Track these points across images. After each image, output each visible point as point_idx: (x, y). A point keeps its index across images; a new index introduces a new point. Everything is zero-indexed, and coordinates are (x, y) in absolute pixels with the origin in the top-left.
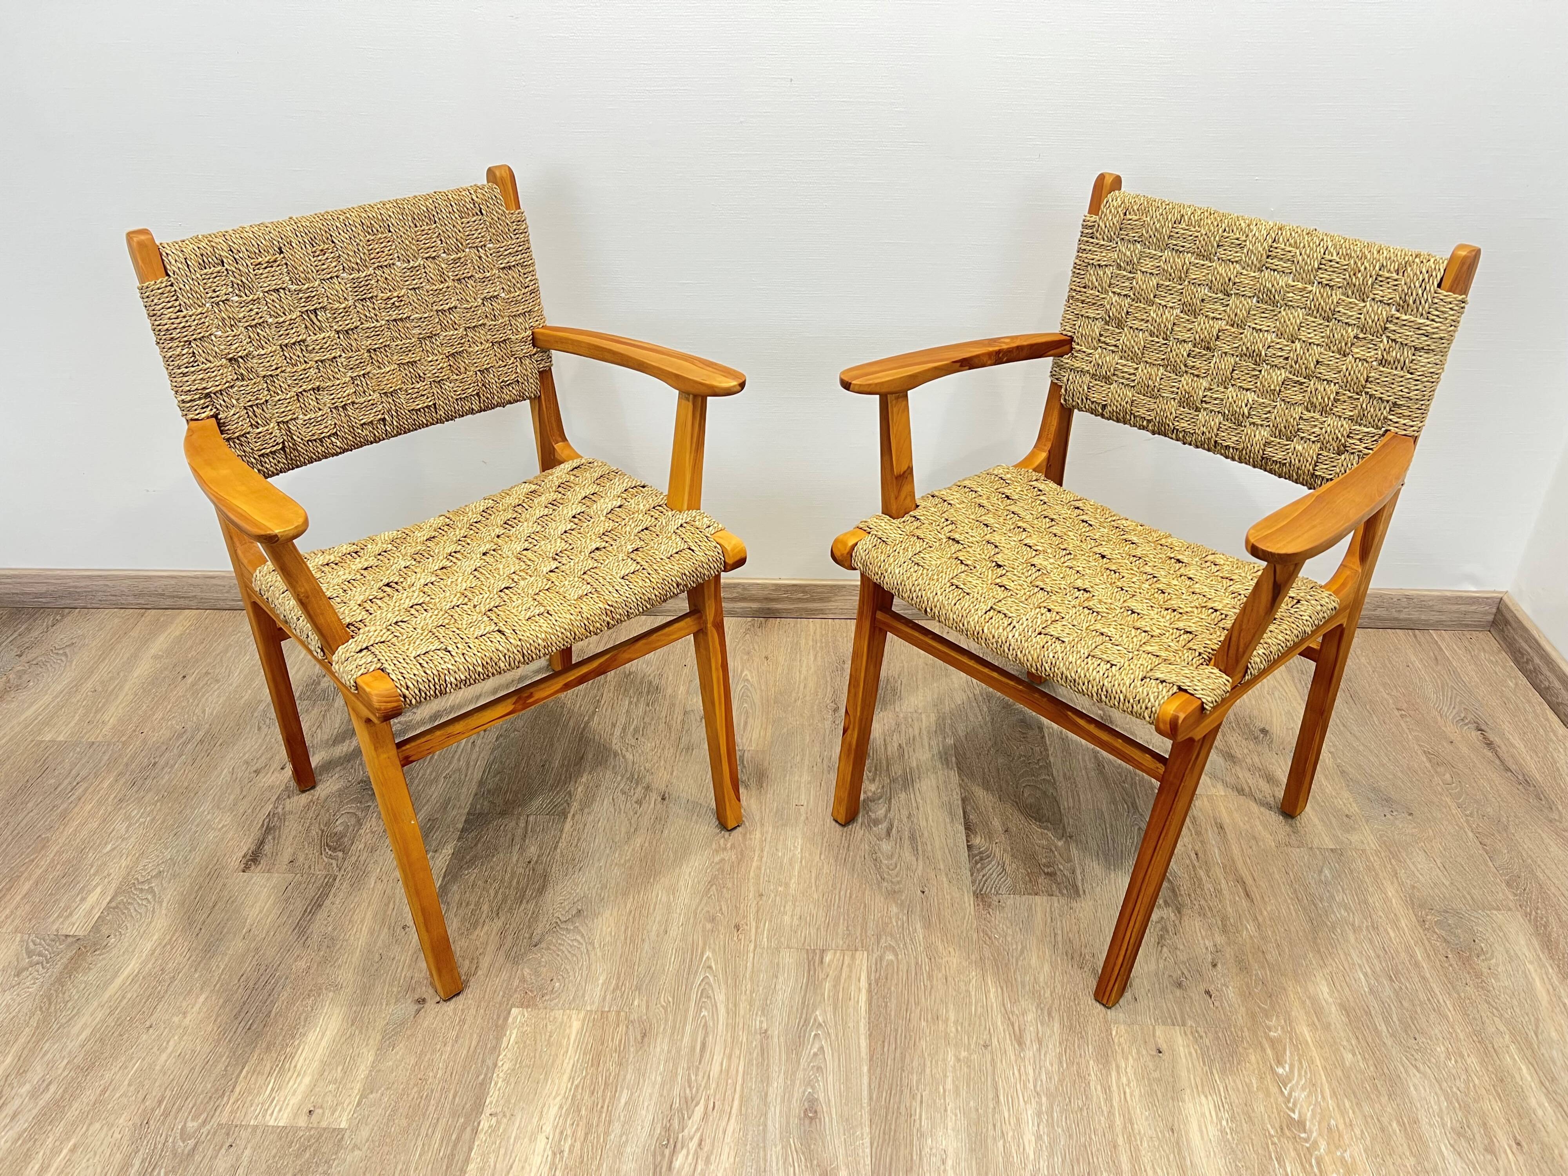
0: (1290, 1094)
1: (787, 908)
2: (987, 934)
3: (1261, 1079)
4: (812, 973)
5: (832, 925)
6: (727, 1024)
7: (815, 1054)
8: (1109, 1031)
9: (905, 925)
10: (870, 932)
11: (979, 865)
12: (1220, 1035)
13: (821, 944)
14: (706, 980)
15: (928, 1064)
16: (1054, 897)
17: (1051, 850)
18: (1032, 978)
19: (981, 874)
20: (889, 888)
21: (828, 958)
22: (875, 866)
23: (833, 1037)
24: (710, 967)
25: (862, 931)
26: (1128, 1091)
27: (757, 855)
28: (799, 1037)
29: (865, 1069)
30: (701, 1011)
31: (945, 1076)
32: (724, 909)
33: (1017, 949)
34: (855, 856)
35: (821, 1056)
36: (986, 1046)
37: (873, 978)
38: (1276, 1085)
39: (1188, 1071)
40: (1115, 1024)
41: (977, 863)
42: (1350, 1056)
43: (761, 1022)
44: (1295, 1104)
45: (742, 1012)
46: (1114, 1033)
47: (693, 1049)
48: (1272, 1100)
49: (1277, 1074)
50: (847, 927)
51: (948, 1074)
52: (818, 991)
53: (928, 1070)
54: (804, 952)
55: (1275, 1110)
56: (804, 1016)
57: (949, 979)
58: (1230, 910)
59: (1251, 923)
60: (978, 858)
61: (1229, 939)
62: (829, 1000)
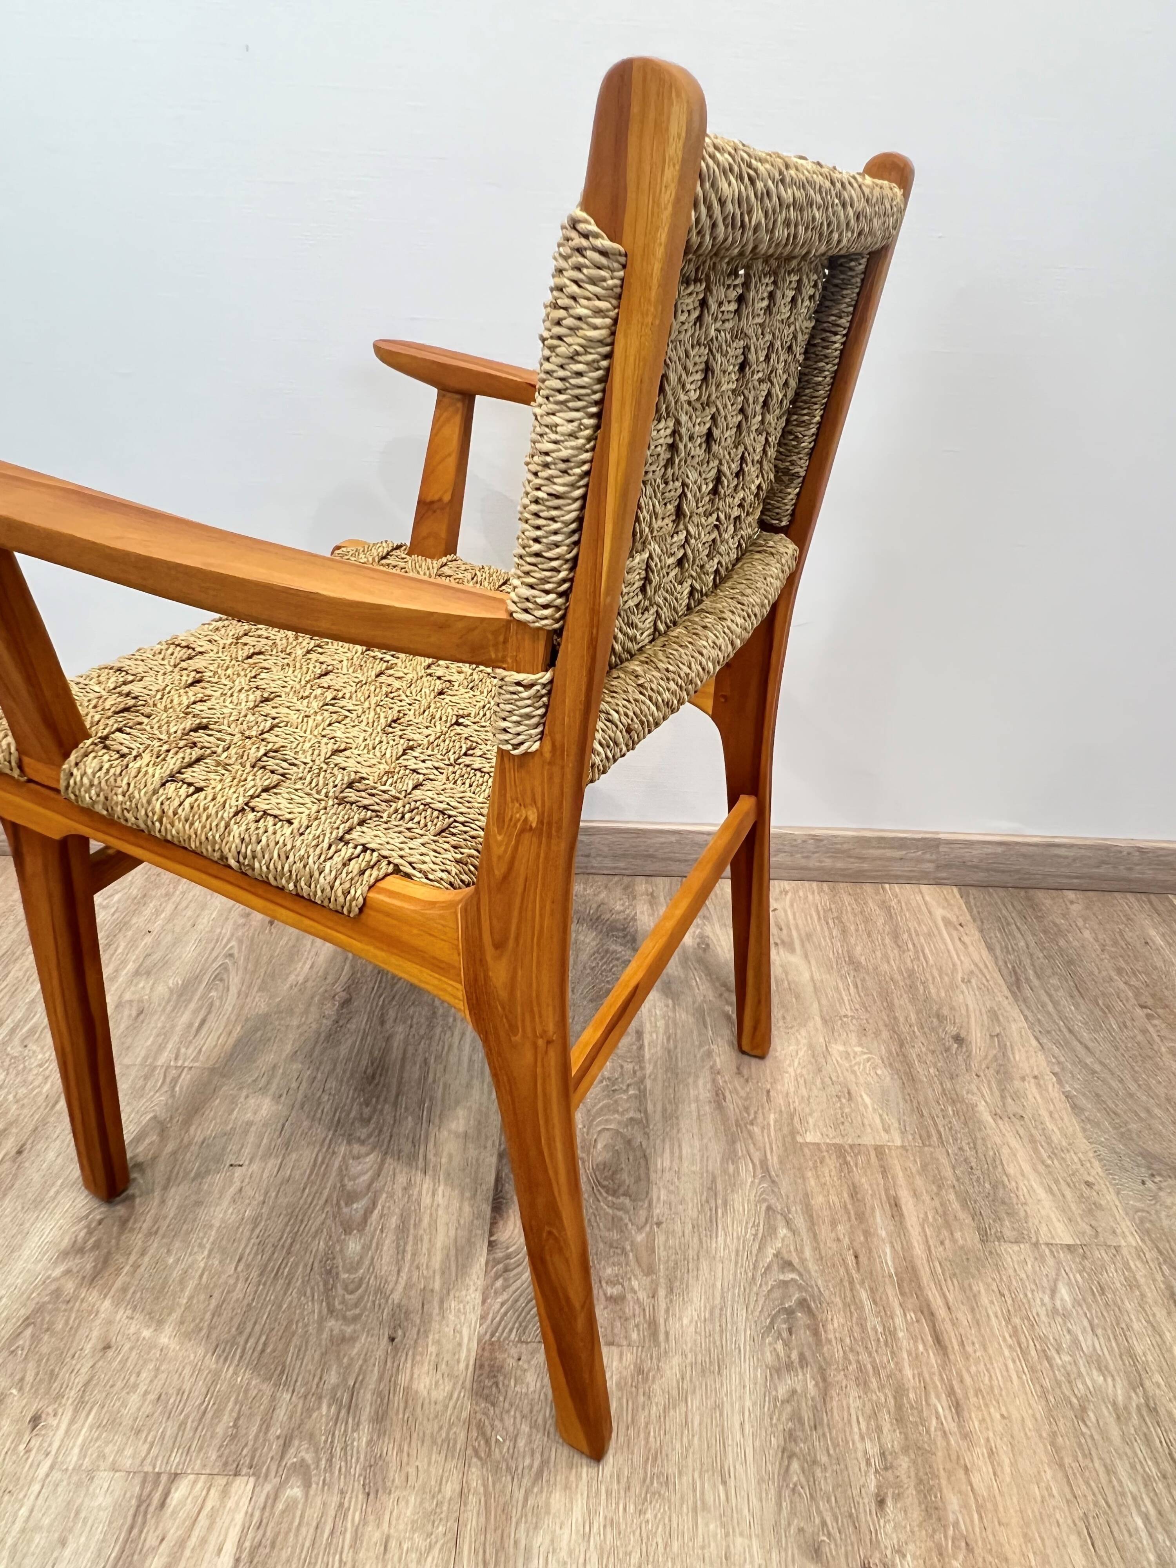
1: (144, 1375)
2: (484, 1433)
4: (135, 1531)
5: (209, 1415)
10: (275, 1431)
11: (499, 1283)
13: (175, 1461)
17: (621, 1252)
19: (500, 1300)
20: (336, 1332)
21: (179, 1493)
22: (325, 1286)
25: (260, 1428)
27: (131, 1262)
32: (29, 1378)
33: (531, 1467)
34: (297, 1265)
37: (250, 1541)
41: (497, 1277)
50: (236, 1421)
54: (138, 1480)
57: (393, 1544)
58: (908, 1372)
59: (945, 1404)
60: (501, 1266)
61: (906, 1438)
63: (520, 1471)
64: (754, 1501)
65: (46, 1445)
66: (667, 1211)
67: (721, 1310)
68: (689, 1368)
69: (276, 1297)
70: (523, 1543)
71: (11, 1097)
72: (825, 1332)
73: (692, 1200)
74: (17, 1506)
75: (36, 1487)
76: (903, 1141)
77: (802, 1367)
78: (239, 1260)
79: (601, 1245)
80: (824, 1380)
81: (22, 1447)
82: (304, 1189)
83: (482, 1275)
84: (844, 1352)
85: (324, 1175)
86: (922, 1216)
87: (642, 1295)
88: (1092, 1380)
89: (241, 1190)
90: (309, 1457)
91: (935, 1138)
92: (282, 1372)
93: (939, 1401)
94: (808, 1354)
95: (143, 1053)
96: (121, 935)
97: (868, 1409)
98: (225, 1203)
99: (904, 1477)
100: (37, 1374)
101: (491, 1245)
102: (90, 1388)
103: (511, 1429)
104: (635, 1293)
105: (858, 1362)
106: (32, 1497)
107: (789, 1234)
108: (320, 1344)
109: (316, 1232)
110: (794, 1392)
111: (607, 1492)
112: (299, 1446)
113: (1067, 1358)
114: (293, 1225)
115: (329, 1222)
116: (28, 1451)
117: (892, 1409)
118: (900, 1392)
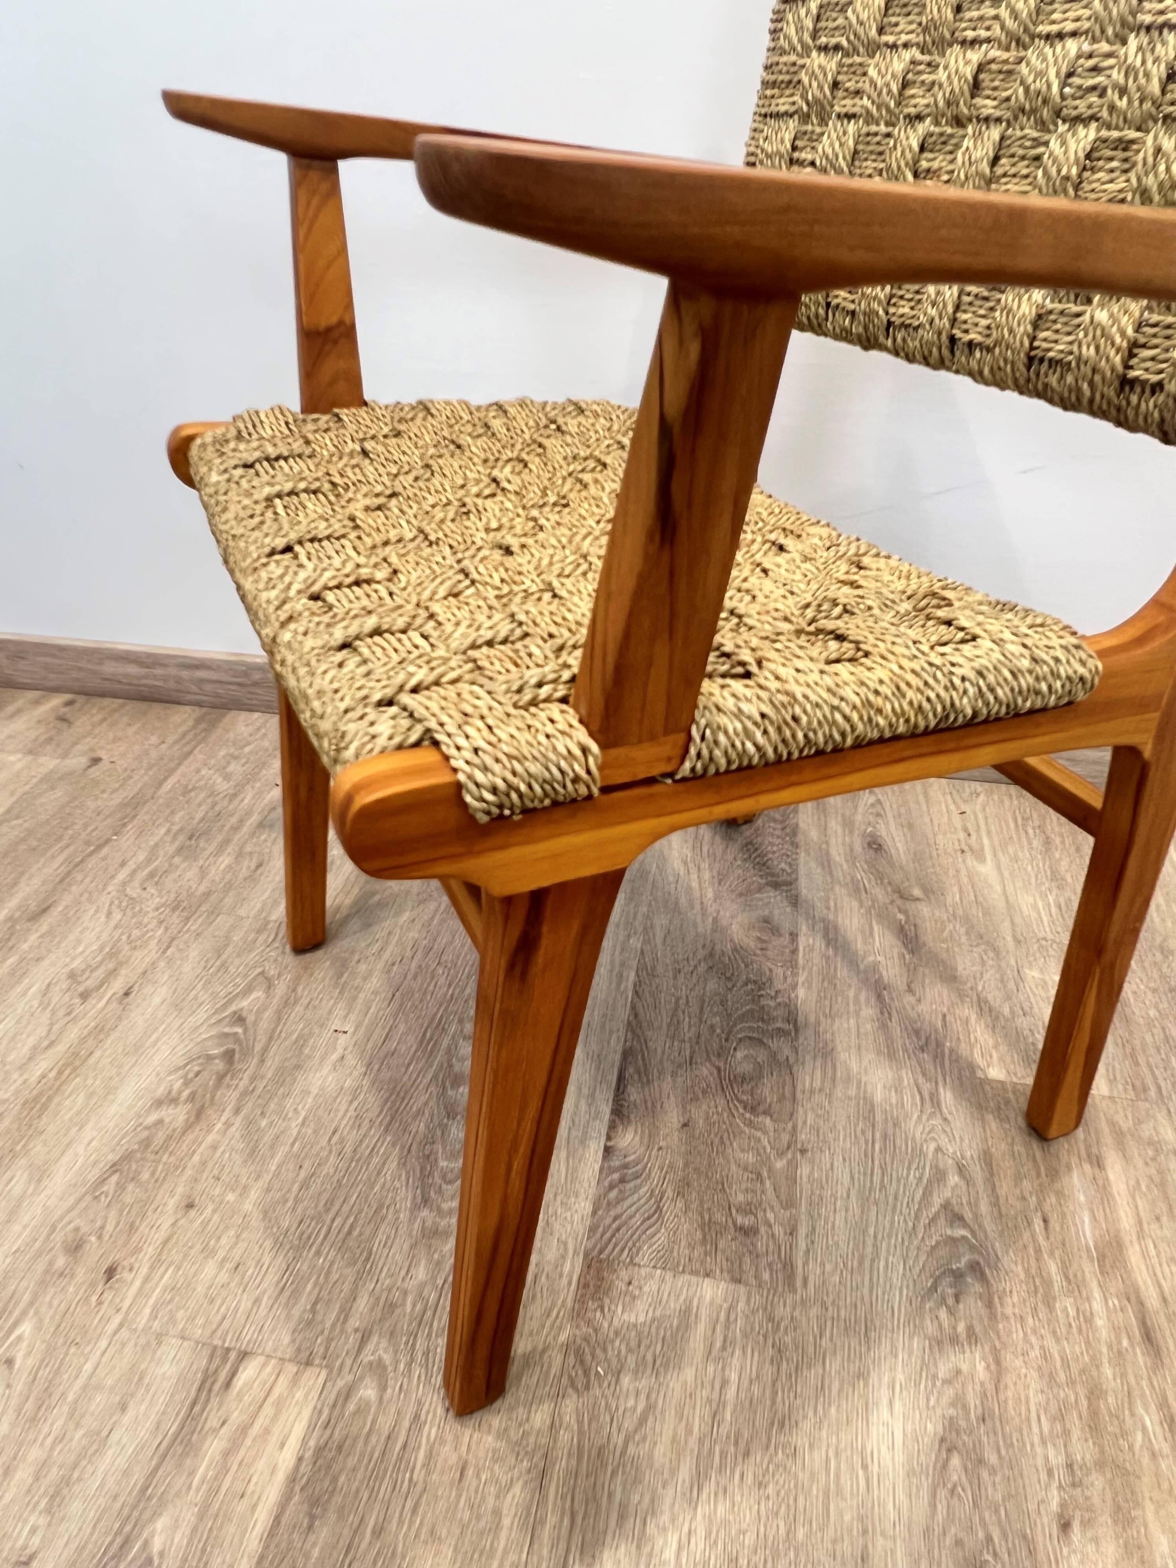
1: (224, 1241)
2: (585, 1363)
4: (197, 1409)
5: (287, 1294)
9: (429, 1313)
10: (354, 1322)
11: (613, 1194)
13: (248, 1334)
16: (739, 1290)
19: (612, 1213)
20: (429, 1223)
21: (247, 1374)
25: (338, 1316)
27: (223, 1119)
32: (110, 1226)
33: (634, 1409)
37: (313, 1443)
50: (315, 1304)
52: (188, 1462)
54: (206, 1353)
56: (128, 1528)
58: (1108, 1371)
59: (1156, 1418)
60: (617, 1176)
61: (1102, 1452)
62: (198, 1490)
63: (621, 1411)
64: (901, 1495)
65: (118, 1300)
66: (813, 1138)
67: (873, 1261)
68: (829, 1323)
69: (369, 1179)
70: (618, 1497)
71: (124, 938)
72: (1002, 1305)
73: (845, 1129)
74: (82, 1360)
75: (103, 1344)
76: (1111, 1090)
77: (970, 1344)
78: (334, 1133)
79: (734, 1167)
80: (998, 1363)
81: (94, 1298)
82: (409, 1064)
83: (594, 1183)
84: (1025, 1334)
85: (432, 1052)
86: (1132, 1182)
87: (778, 1230)
89: (343, 1057)
90: (387, 1358)
91: (1153, 1093)
92: (368, 1259)
93: (1147, 1410)
94: (978, 1329)
95: (259, 906)
96: (248, 787)
97: (1053, 1408)
98: (325, 1071)
99: (1096, 1500)
100: (118, 1223)
101: (608, 1151)
102: (170, 1245)
103: (614, 1362)
104: (770, 1226)
105: (1042, 1347)
106: (99, 1353)
107: (962, 1184)
108: (410, 1235)
109: (418, 1111)
110: (958, 1372)
111: (722, 1452)
112: (378, 1343)
114: (394, 1102)
115: (432, 1103)
116: (100, 1303)
117: (1085, 1413)
118: (1095, 1393)
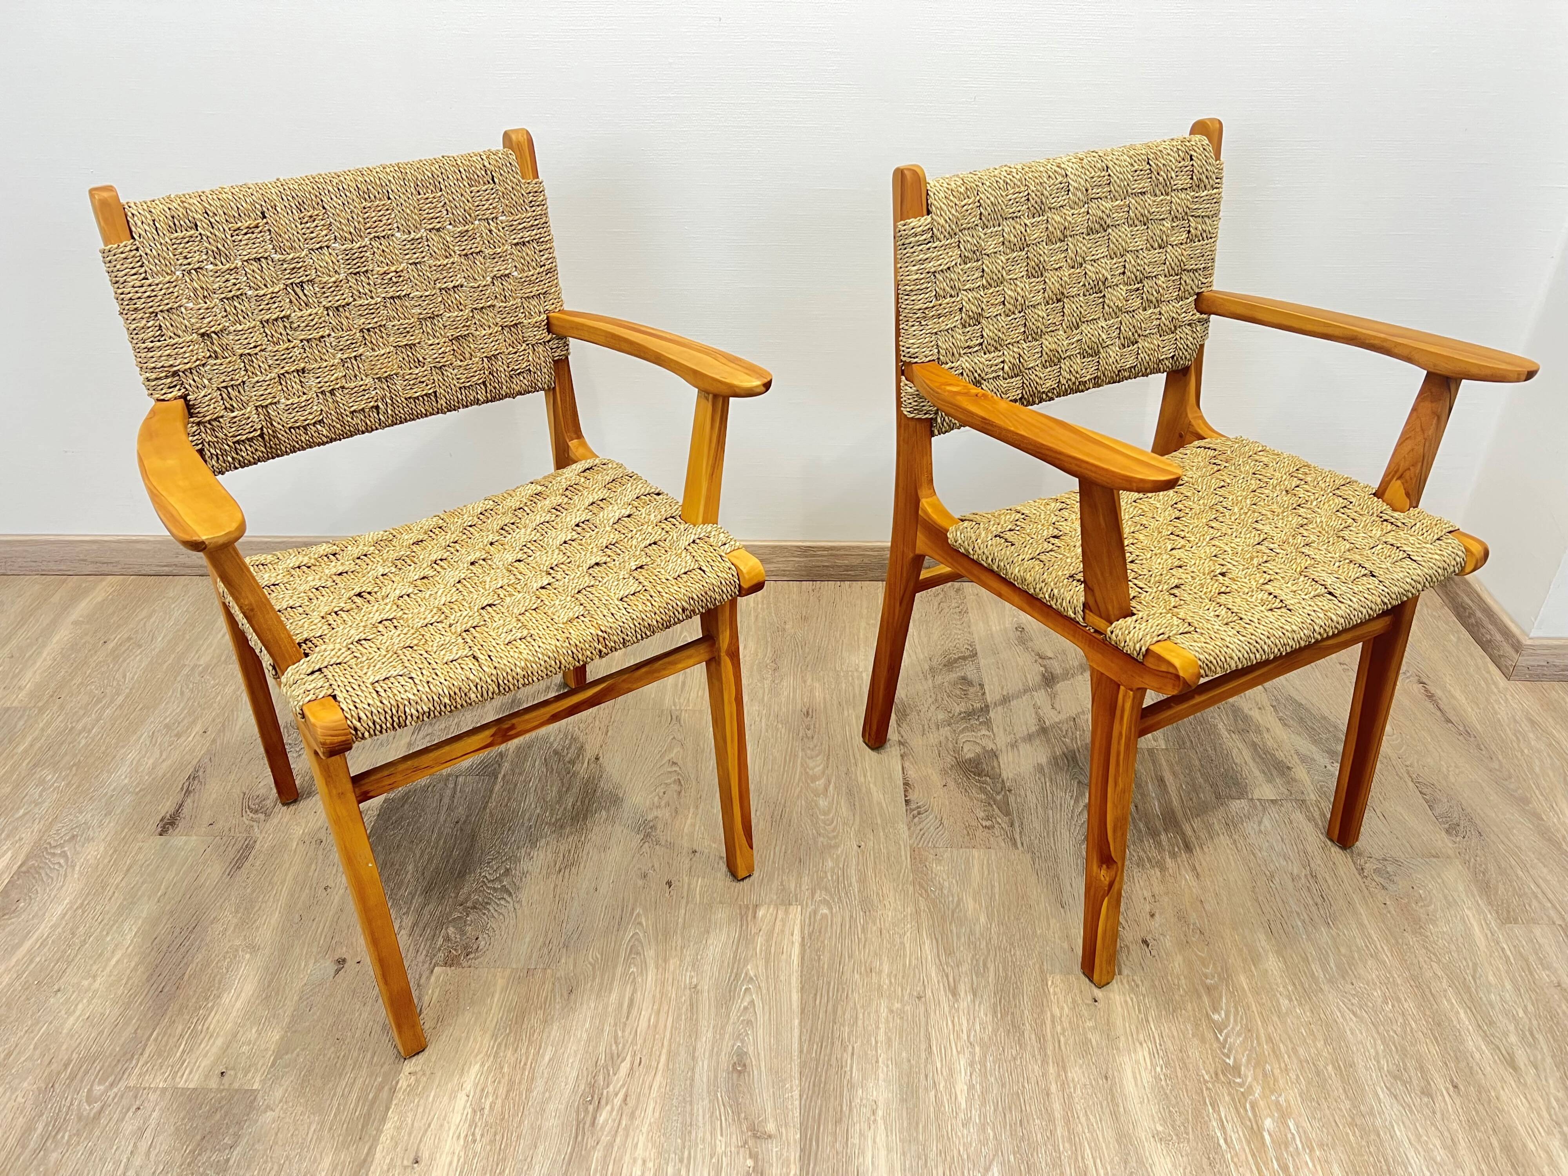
0: (1226, 1040)
2: (923, 888)
3: (1197, 1026)
4: (744, 927)
5: (766, 880)
6: (656, 980)
7: (746, 1008)
8: (1044, 981)
9: (841, 879)
10: (805, 887)
11: (916, 820)
12: (1157, 983)
13: (754, 899)
14: (636, 937)
15: (861, 1016)
16: (992, 851)
17: (989, 804)
18: (968, 930)
19: (919, 828)
20: (825, 843)
21: (761, 913)
22: (812, 821)
23: (764, 991)
24: (640, 924)
25: (796, 886)
26: (1062, 1039)
28: (730, 992)
29: (796, 1022)
30: (629, 967)
31: (878, 1028)
32: (657, 865)
33: (953, 901)
34: (792, 812)
35: (751, 1010)
36: (919, 998)
37: (806, 932)
38: (1211, 1031)
39: (1124, 1020)
40: (1050, 974)
41: (914, 817)
42: (1287, 1002)
43: (691, 977)
44: (1230, 1050)
45: (672, 968)
46: (1050, 983)
47: (621, 1005)
48: (1207, 1046)
49: (1213, 1021)
50: (782, 882)
51: (880, 1025)
52: (751, 945)
53: (860, 1023)
54: (737, 908)
55: (1210, 1056)
56: (735, 971)
57: (884, 931)
58: (1169, 861)
59: (1190, 874)
60: (915, 812)
62: (761, 954)
65: (680, 893)
67: (1054, 832)
68: (1037, 860)
69: (784, 828)
74: (675, 918)
81: (666, 896)
83: (904, 818)
87: (1004, 826)
88: (1279, 863)
90: (828, 897)
92: (801, 862)
100: (660, 863)
102: (693, 869)
103: (938, 885)
108: (817, 849)
112: (821, 893)
113: (1265, 854)
116: (671, 896)
